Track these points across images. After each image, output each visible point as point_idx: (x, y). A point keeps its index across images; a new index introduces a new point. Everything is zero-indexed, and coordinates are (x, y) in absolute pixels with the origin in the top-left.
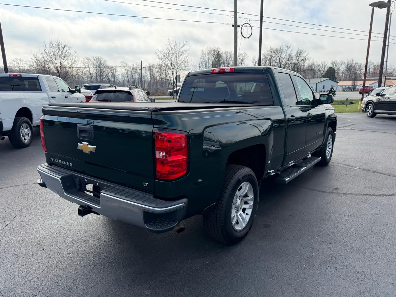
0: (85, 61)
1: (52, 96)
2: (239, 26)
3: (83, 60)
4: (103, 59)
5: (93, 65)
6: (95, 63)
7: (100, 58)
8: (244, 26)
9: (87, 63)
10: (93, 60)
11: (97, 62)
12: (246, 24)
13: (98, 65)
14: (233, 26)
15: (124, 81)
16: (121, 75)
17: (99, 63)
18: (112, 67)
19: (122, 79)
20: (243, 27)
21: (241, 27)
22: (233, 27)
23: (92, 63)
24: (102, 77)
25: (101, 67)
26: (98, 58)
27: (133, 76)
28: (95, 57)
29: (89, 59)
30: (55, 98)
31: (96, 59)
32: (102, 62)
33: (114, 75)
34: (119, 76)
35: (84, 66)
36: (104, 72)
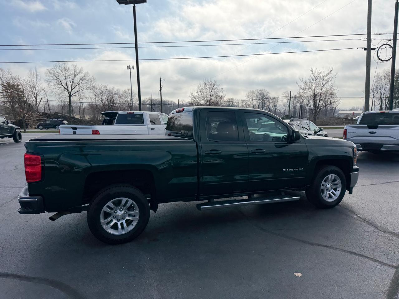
0: (249, 94)
1: (152, 128)
2: (374, 49)
3: (248, 94)
4: (266, 91)
5: (256, 97)
6: (258, 96)
7: (263, 90)
8: (381, 47)
9: (251, 96)
10: (256, 93)
11: (261, 94)
12: (385, 46)
13: (261, 97)
14: (365, 49)
15: (285, 111)
16: (282, 106)
17: (262, 95)
18: (274, 98)
19: (283, 109)
20: (380, 49)
21: (377, 49)
22: (366, 51)
23: (256, 95)
24: (264, 108)
25: (263, 98)
26: (262, 91)
27: (295, 106)
28: (258, 90)
29: (253, 92)
30: (154, 129)
31: (259, 92)
32: (265, 94)
33: (275, 106)
34: (280, 106)
35: (248, 99)
36: (266, 103)
